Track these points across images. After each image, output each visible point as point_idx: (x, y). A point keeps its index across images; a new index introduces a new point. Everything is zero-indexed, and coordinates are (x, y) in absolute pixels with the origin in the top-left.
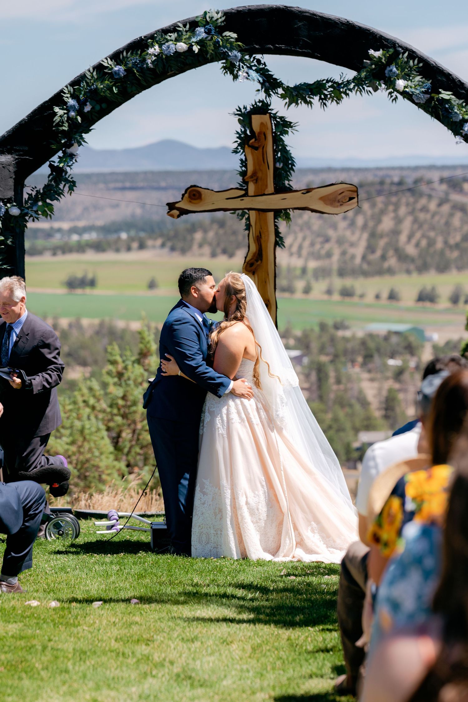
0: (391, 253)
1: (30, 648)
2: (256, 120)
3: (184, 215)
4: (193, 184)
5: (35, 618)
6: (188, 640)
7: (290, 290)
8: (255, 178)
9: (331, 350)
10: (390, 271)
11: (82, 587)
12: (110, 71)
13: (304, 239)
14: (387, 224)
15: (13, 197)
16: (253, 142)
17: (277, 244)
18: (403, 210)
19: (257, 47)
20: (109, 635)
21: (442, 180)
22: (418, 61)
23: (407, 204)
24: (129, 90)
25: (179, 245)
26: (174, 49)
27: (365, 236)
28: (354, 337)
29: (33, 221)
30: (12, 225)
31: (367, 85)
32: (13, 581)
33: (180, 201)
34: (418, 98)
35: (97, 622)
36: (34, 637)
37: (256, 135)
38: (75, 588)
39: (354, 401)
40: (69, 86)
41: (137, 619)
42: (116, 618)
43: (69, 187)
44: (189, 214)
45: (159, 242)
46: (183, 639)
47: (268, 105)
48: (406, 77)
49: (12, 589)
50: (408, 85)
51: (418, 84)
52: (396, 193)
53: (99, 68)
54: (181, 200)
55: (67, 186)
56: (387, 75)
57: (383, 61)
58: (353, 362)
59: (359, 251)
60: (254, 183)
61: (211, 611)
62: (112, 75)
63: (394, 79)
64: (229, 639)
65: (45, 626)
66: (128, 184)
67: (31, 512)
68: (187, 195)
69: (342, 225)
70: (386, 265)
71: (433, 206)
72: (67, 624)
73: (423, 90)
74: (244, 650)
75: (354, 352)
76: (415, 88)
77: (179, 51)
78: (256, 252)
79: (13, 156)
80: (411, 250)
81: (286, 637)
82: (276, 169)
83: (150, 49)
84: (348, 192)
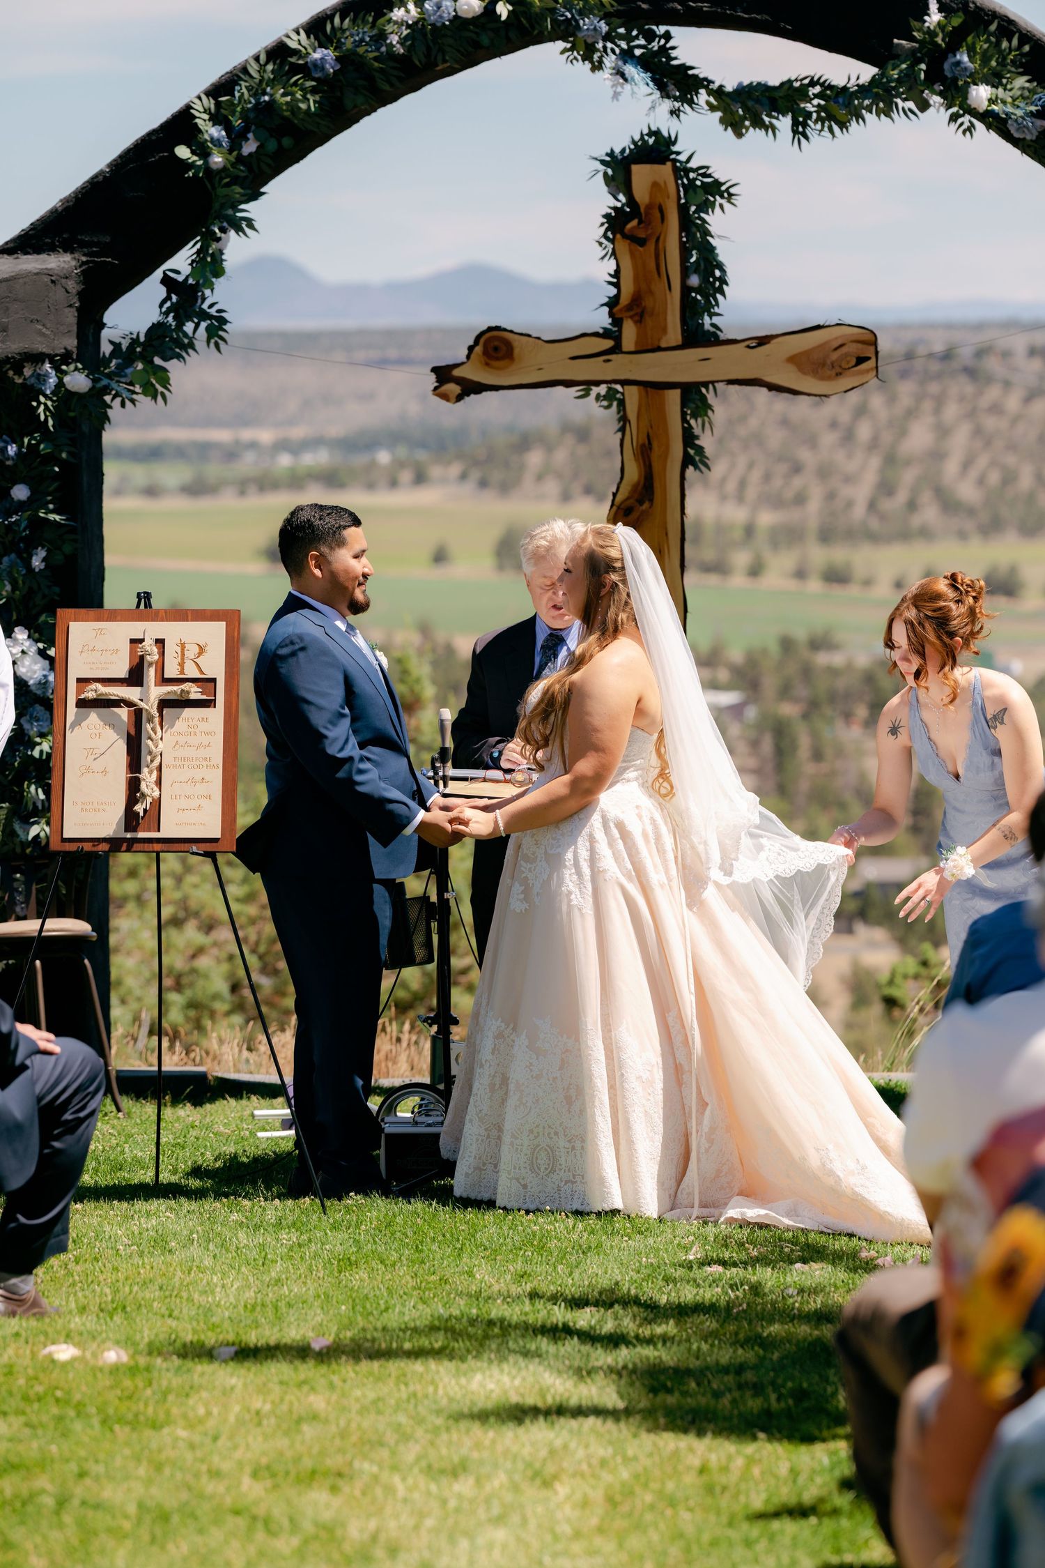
0: (926, 497)
1: (24, 1504)
2: (642, 175)
3: (472, 396)
4: (493, 325)
5: (57, 1400)
6: (442, 1472)
7: (719, 568)
8: (637, 310)
9: (802, 691)
10: (925, 534)
11: (196, 1296)
12: (301, 62)
13: (751, 466)
14: (919, 437)
15: (75, 350)
16: (634, 228)
17: (687, 461)
18: (951, 411)
19: (644, 6)
20: (238, 1455)
21: (1033, 352)
22: (1019, 40)
23: (962, 399)
24: (348, 103)
25: (496, 476)
26: (451, 10)
27: (875, 462)
28: (849, 667)
29: (123, 405)
30: (72, 414)
31: (904, 96)
32: (22, 1285)
33: (463, 363)
34: (1021, 127)
35: (215, 1411)
36: (43, 1463)
37: (642, 210)
38: (181, 1298)
39: (849, 797)
40: (204, 97)
41: (318, 1402)
42: (264, 1401)
43: (207, 329)
44: (484, 394)
45: (455, 469)
46: (430, 1467)
47: (670, 142)
48: (995, 79)
49: (19, 1306)
50: (997, 98)
51: (1021, 95)
52: (938, 376)
53: (279, 52)
54: (465, 360)
55: (203, 325)
56: (948, 74)
57: (939, 40)
58: (848, 716)
59: (861, 493)
60: (636, 322)
61: (509, 1374)
62: (306, 70)
63: (965, 82)
64: (550, 1469)
65: (78, 1426)
66: (393, 353)
67: (68, 1116)
68: (478, 349)
69: (829, 439)
70: (916, 521)
71: (1013, 403)
72: (134, 1423)
73: (1033, 108)
74: (585, 1504)
75: (848, 696)
76: (1013, 105)
77: (464, 16)
78: (638, 483)
79: (76, 255)
80: (967, 491)
81: (696, 1462)
82: (686, 290)
83: (396, 10)
84: (855, 345)
